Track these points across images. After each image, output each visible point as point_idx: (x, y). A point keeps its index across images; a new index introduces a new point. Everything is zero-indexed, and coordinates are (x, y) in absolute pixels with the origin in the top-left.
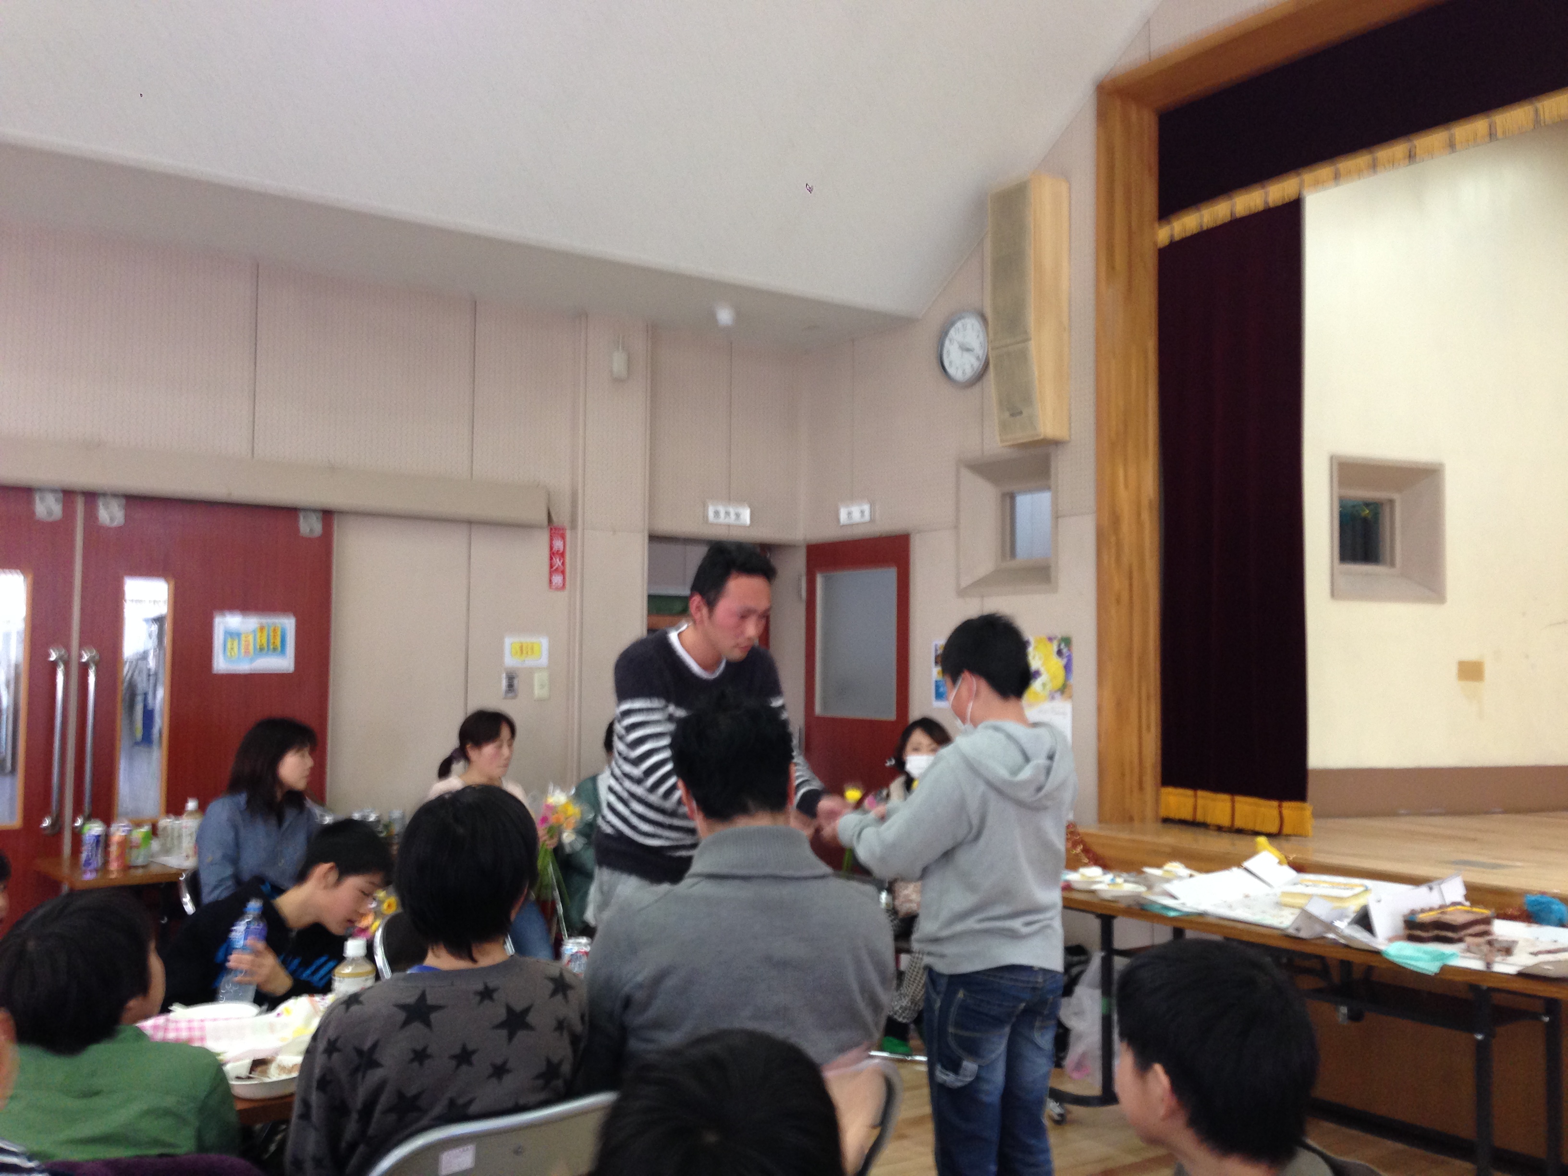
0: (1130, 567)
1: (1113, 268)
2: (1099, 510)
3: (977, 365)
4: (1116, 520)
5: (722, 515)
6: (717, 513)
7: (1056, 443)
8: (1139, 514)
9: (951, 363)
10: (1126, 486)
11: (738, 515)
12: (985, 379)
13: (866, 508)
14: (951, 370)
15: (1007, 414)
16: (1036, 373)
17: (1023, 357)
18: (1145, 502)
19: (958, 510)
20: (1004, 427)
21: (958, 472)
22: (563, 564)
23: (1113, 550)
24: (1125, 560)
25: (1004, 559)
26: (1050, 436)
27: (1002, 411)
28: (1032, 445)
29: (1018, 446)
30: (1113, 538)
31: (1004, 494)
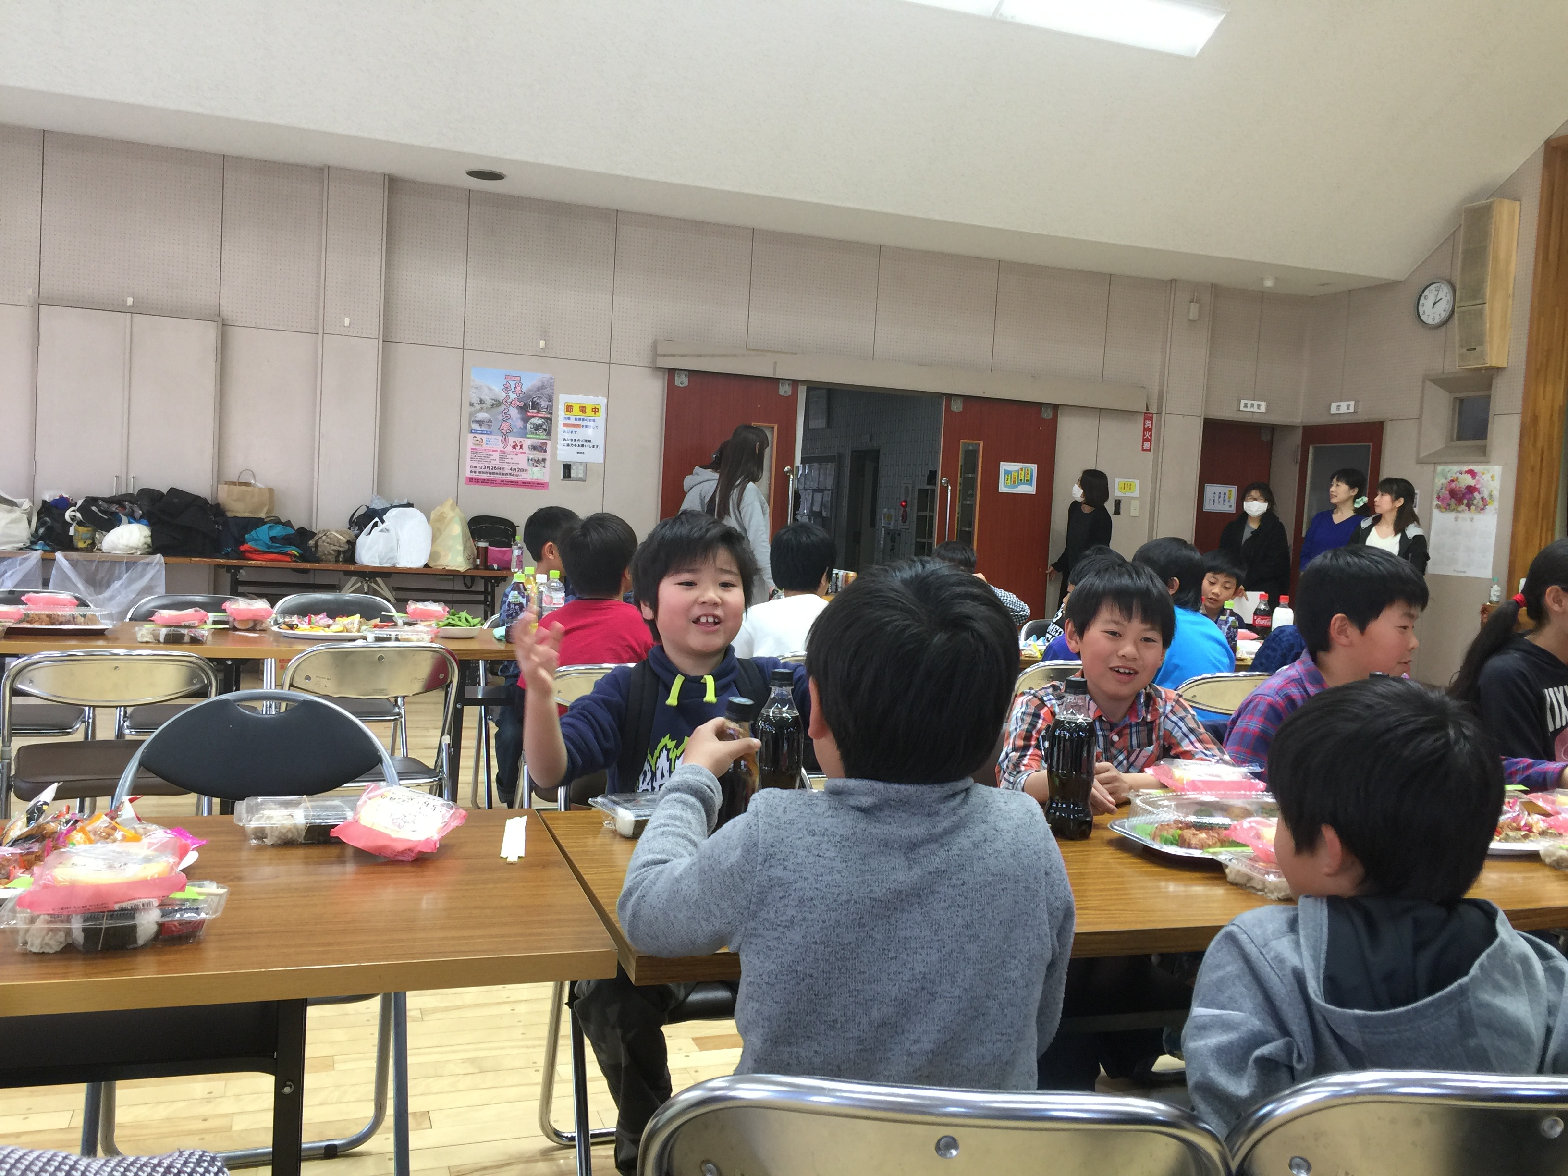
0: (1543, 449)
1: (1547, 260)
2: (1524, 413)
3: (1444, 315)
4: (1535, 419)
5: (1249, 405)
6: (1246, 406)
7: (1499, 369)
8: (1551, 416)
9: (1424, 312)
10: (1545, 398)
11: (1259, 406)
12: (1449, 325)
13: (1352, 403)
14: (1424, 318)
15: (1464, 350)
16: (1488, 325)
17: (1480, 314)
18: (1556, 407)
19: (1422, 407)
20: (1462, 357)
21: (1424, 382)
22: (1151, 436)
23: (1532, 438)
24: (1539, 444)
25: (1452, 440)
26: (1494, 365)
27: (1462, 347)
28: (1480, 369)
29: (1470, 369)
30: (1532, 430)
31: (1455, 398)
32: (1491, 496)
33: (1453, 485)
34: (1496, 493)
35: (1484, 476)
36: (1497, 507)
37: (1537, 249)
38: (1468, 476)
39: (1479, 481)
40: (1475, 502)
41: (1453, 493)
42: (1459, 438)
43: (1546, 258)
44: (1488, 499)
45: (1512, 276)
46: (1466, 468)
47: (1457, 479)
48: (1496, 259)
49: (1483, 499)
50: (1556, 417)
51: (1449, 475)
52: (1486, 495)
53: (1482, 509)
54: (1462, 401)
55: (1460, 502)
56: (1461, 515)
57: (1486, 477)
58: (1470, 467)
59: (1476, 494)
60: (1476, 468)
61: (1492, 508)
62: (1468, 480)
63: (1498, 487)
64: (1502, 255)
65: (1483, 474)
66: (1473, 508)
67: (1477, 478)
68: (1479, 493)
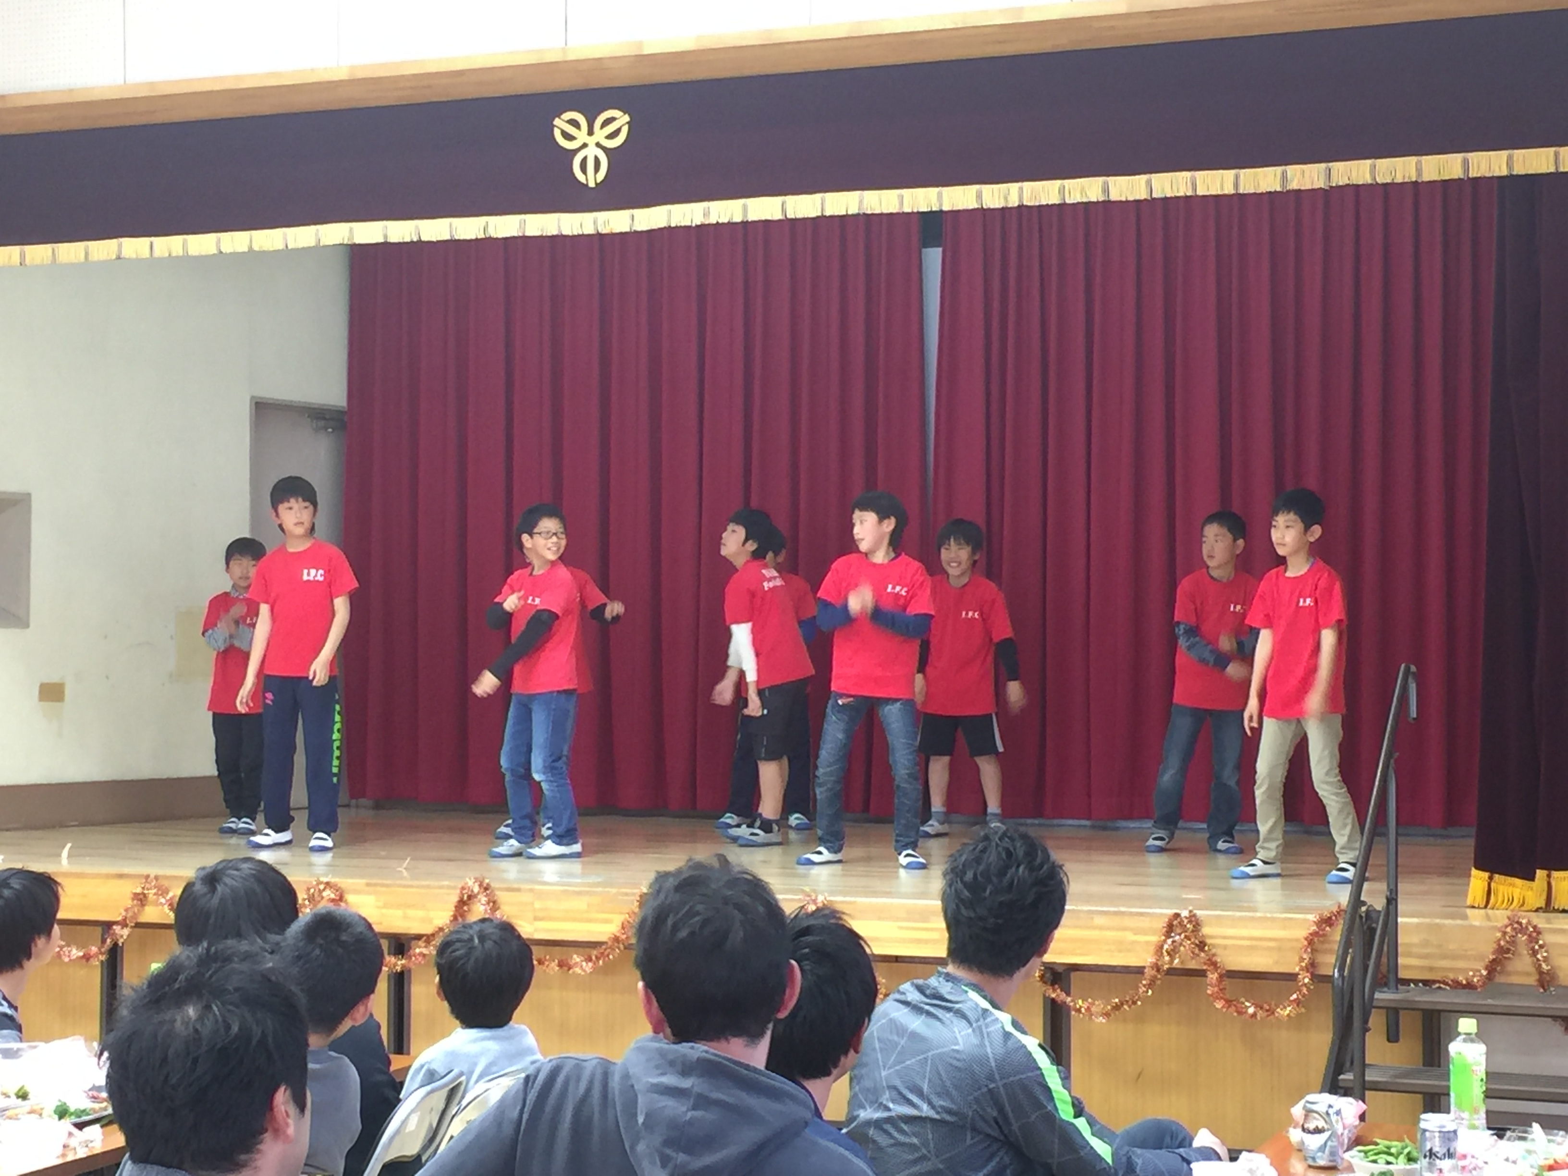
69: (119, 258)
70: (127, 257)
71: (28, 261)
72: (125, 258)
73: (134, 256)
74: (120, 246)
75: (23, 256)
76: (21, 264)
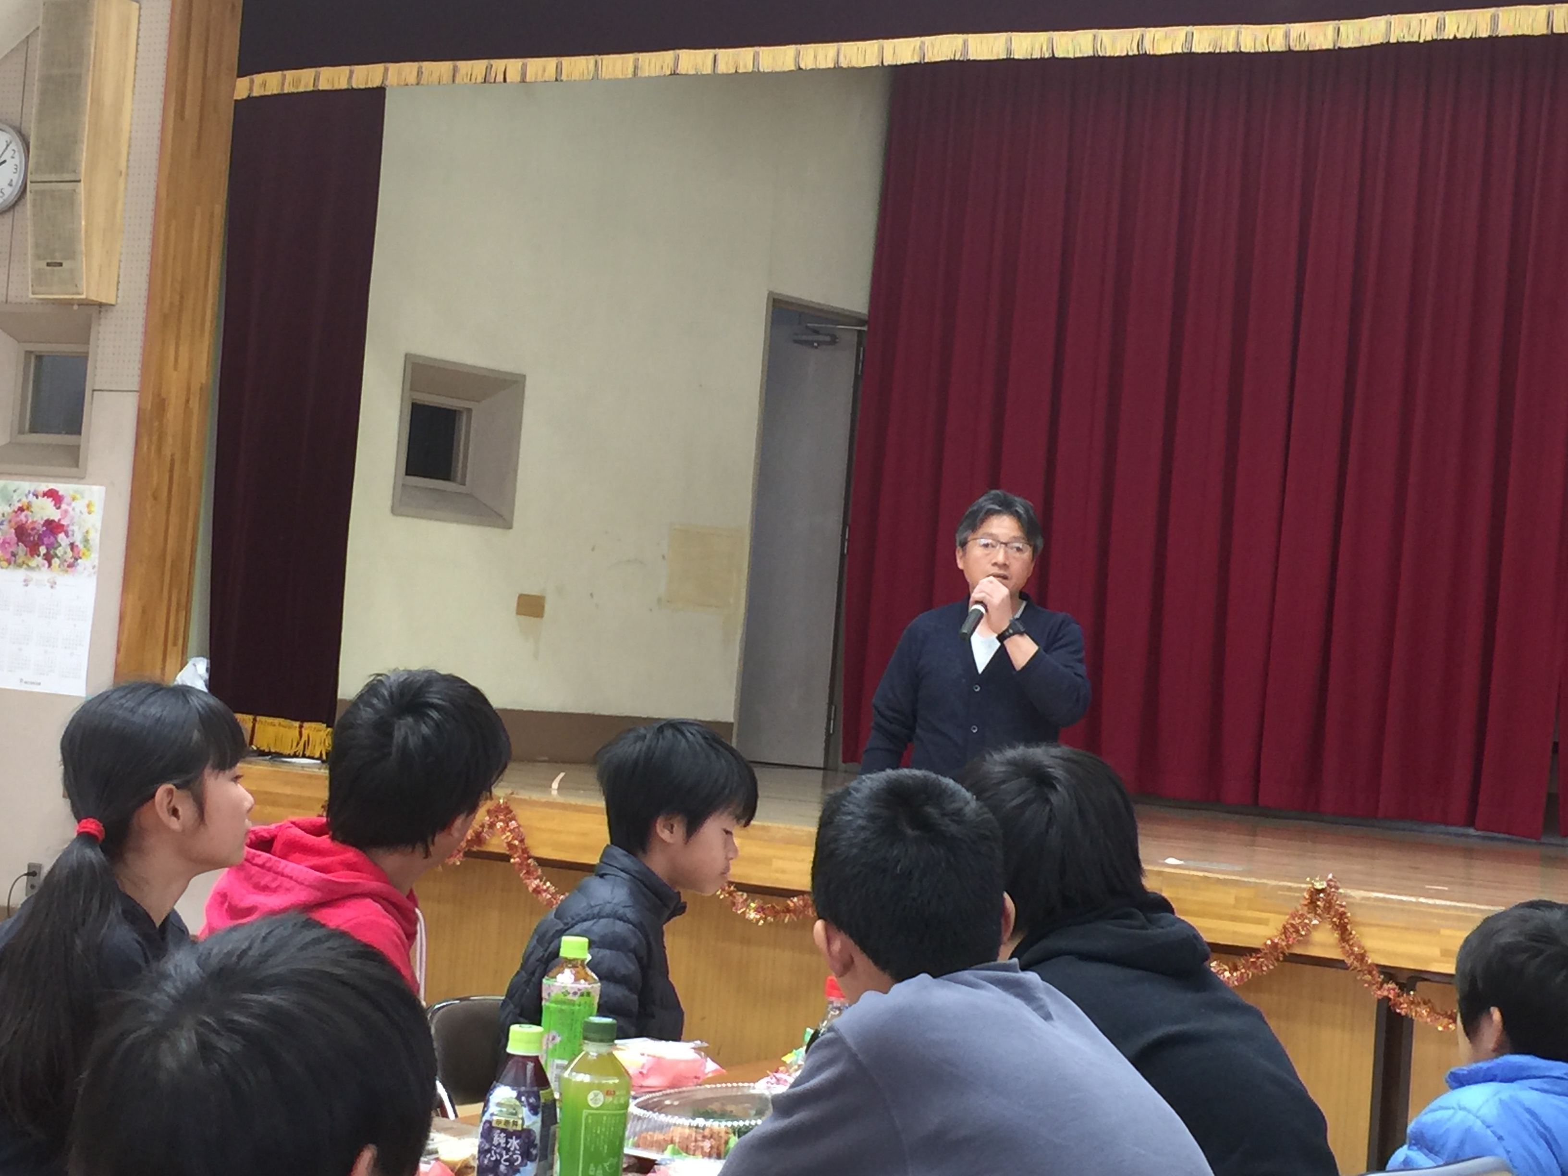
0: (173, 461)
1: (182, 118)
2: (141, 392)
4: (160, 405)
7: (101, 305)
8: (187, 401)
10: (175, 368)
12: (18, 211)
15: (43, 264)
16: (83, 223)
17: (70, 201)
18: (195, 387)
20: (39, 276)
23: (155, 438)
24: (167, 452)
25: (21, 432)
26: (93, 297)
27: (38, 257)
28: (69, 303)
29: (55, 302)
30: (156, 424)
31: (28, 353)
32: (86, 541)
33: (22, 517)
34: (95, 537)
35: (74, 504)
36: (96, 563)
37: (166, 94)
38: (49, 502)
39: (66, 512)
40: (60, 551)
41: (22, 532)
42: (33, 430)
43: (180, 114)
44: (81, 546)
45: (125, 136)
46: (44, 487)
47: (29, 507)
48: (97, 101)
49: (72, 546)
50: (195, 404)
51: (15, 497)
52: (78, 539)
53: (71, 566)
54: (39, 358)
55: (33, 551)
56: (34, 575)
57: (79, 505)
58: (52, 486)
59: (61, 536)
60: (61, 488)
61: (89, 562)
62: (45, 510)
63: (99, 525)
64: (108, 97)
65: (74, 499)
66: (56, 562)
67: (64, 506)
68: (67, 536)
69: (674, 74)
70: (684, 72)
71: (564, 77)
72: (682, 74)
73: (692, 72)
74: (677, 59)
75: (559, 69)
76: (556, 80)
